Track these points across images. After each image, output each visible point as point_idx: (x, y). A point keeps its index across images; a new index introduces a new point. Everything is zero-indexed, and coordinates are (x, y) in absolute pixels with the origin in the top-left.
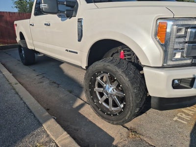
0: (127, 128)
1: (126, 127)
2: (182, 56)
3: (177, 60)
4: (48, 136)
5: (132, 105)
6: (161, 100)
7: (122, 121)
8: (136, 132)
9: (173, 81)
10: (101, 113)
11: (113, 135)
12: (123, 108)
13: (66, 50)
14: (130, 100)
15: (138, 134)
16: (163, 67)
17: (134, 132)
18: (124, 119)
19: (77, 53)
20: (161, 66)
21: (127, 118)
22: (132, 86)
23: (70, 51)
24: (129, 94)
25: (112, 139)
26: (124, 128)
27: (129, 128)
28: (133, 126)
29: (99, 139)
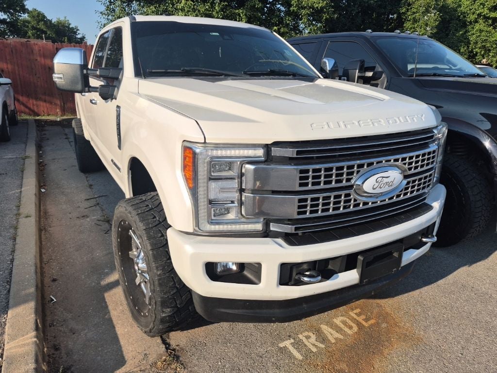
0: (168, 347)
1: (167, 344)
10: (132, 305)
13: (112, 160)
16: (195, 234)
19: (120, 171)
20: (191, 231)
26: (162, 346)
27: (172, 347)
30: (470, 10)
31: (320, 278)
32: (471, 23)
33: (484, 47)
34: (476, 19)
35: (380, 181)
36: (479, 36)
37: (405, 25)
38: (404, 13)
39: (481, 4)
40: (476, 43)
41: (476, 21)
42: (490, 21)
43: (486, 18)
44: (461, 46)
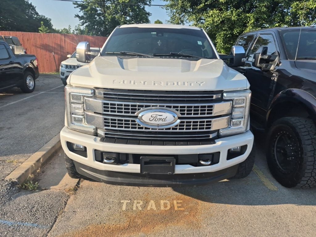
15: (75, 192)
17: (75, 189)
26: (76, 183)
27: (80, 186)
31: (113, 161)
35: (154, 117)
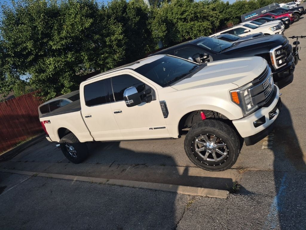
0: (236, 169)
1: (234, 169)
2: (252, 106)
3: (250, 109)
4: (189, 195)
5: (234, 149)
6: (251, 137)
7: (230, 164)
8: (242, 168)
9: (254, 123)
10: (210, 167)
11: (229, 177)
12: (228, 154)
13: (150, 129)
14: (232, 146)
15: (245, 168)
16: (244, 117)
17: (241, 169)
18: (232, 162)
19: (165, 128)
20: (242, 117)
21: (233, 160)
22: (229, 136)
23: (155, 128)
24: (229, 142)
25: (231, 180)
26: (233, 170)
27: (236, 168)
28: (238, 166)
29: (221, 184)
30: (173, 17)
32: (176, 23)
33: (186, 32)
34: (177, 21)
36: (182, 28)
37: (152, 33)
38: (150, 28)
39: (176, 13)
40: (183, 31)
41: (177, 22)
42: (183, 20)
43: (181, 19)
44: (177, 35)
